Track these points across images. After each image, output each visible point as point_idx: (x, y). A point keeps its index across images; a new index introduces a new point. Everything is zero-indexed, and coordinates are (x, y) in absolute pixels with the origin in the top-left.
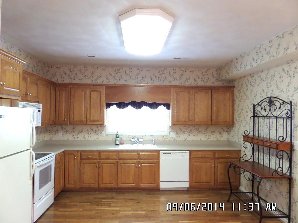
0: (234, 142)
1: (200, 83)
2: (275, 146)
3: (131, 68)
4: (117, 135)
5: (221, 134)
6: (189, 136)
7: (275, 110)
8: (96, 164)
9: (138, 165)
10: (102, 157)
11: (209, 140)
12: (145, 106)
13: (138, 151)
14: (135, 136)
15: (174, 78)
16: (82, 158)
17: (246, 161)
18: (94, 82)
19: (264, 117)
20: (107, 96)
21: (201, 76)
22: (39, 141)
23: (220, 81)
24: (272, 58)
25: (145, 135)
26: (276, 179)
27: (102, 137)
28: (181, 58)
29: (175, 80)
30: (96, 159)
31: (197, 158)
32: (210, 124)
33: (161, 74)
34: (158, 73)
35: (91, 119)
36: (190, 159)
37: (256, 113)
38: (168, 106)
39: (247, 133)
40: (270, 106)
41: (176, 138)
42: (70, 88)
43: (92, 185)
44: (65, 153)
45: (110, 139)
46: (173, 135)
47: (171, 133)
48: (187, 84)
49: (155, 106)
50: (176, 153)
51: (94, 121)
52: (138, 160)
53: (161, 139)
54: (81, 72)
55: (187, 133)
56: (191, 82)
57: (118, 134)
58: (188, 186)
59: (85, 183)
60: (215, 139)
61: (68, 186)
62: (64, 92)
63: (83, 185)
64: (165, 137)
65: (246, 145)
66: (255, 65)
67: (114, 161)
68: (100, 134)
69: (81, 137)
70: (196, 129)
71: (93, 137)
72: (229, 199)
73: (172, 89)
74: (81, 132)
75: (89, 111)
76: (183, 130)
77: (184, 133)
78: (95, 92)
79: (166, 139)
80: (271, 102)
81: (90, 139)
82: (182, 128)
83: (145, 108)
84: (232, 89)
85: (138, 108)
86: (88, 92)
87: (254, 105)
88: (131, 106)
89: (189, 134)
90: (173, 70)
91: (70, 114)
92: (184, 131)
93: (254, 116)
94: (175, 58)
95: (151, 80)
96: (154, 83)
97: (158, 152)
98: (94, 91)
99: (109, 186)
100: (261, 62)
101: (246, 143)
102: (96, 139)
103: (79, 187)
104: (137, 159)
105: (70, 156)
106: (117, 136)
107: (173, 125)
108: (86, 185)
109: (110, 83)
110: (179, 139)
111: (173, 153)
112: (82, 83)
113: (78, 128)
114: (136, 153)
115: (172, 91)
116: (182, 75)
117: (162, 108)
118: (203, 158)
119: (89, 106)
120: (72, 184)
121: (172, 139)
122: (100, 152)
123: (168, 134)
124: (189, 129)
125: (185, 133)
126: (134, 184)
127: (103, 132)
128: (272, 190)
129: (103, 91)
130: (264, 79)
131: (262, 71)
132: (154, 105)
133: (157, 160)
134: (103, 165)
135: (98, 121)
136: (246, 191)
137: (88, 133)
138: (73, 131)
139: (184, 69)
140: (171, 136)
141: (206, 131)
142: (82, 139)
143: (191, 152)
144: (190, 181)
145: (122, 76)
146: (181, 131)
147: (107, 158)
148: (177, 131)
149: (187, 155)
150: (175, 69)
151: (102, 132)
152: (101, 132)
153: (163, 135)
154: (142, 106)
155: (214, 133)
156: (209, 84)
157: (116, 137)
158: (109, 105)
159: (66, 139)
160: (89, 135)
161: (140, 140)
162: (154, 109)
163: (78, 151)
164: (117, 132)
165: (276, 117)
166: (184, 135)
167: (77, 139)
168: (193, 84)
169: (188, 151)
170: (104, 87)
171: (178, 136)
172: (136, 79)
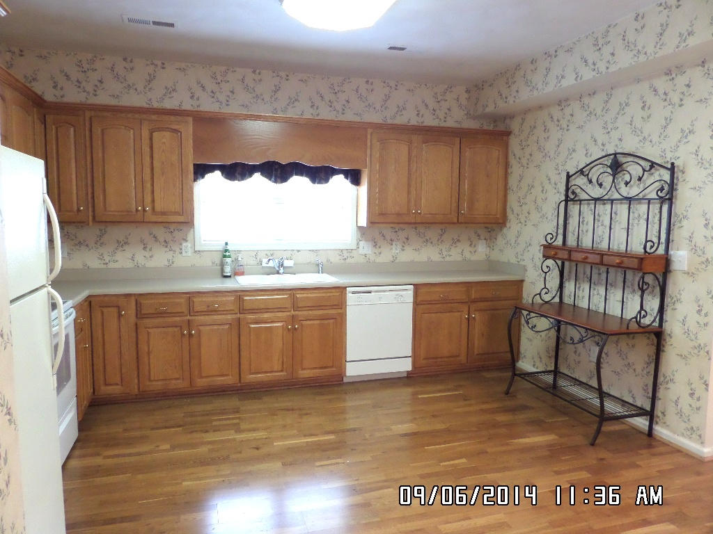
0: (504, 262)
1: (430, 121)
2: (635, 263)
3: (258, 71)
4: (226, 251)
5: (473, 246)
6: (403, 250)
7: (627, 184)
8: (181, 327)
9: (293, 326)
10: (197, 308)
11: (448, 259)
12: (296, 174)
13: (291, 290)
14: (271, 255)
15: (369, 105)
16: (140, 315)
17: (546, 302)
18: (155, 105)
19: (596, 200)
20: (199, 145)
21: (432, 104)
23: (475, 118)
24: (642, 58)
25: (298, 251)
26: (618, 336)
27: (185, 257)
28: (403, 49)
29: (372, 109)
30: (180, 314)
31: (430, 303)
32: (455, 220)
33: (336, 93)
34: (330, 90)
35: (158, 208)
36: (417, 303)
37: (573, 193)
38: (355, 177)
39: (551, 239)
40: (614, 176)
41: (372, 258)
42: (91, 118)
43: (174, 382)
44: (90, 302)
45: (206, 262)
46: (366, 248)
47: (362, 243)
48: (400, 120)
49: (322, 175)
50: (384, 291)
51: (163, 213)
52: (293, 312)
53: (336, 259)
54: (115, 73)
55: (398, 243)
56: (409, 117)
57: (229, 247)
58: (410, 369)
59: (152, 379)
60: (459, 258)
61: (105, 390)
62: (72, 129)
63: (148, 383)
64: (346, 254)
65: (547, 267)
66: (587, 74)
67: (229, 317)
68: (178, 250)
69: (123, 260)
70: (419, 234)
71: (159, 258)
72: (509, 388)
73: (370, 131)
74: (122, 244)
75: (149, 185)
76: (388, 238)
77: (392, 244)
78: (167, 134)
79: (349, 260)
80: (616, 167)
81: (151, 264)
82: (389, 233)
83: (299, 182)
84: (505, 138)
85: (279, 180)
86: (145, 133)
87: (568, 173)
88: (262, 174)
89: (403, 247)
90: (367, 82)
91: (93, 193)
92: (391, 240)
93: (566, 201)
94: (391, 48)
95: (312, 106)
96: (318, 115)
97: (341, 290)
98: (160, 129)
99: (220, 380)
100: (607, 68)
101: (550, 262)
102: (167, 263)
103: (136, 390)
104: (290, 311)
105: (105, 310)
106: (225, 253)
107: (372, 223)
108: (154, 383)
109: (201, 109)
110: (380, 260)
111: (376, 291)
112: (119, 104)
113: (116, 233)
114: (286, 294)
115: (369, 137)
116: (387, 97)
117: (339, 181)
118: (445, 301)
119: (147, 171)
120: (117, 384)
121: (362, 260)
122: (190, 296)
123: (354, 247)
124: (402, 235)
125: (394, 243)
126: (282, 371)
127: (187, 246)
128: (608, 363)
129: (188, 129)
130: (599, 111)
131: (594, 94)
132: (319, 174)
133: (339, 311)
134: (201, 328)
135: (176, 213)
136: (535, 370)
137: (145, 248)
138: (100, 242)
139: (392, 84)
140: (361, 251)
141: (440, 240)
142: (130, 264)
143: (417, 287)
144: (415, 356)
145: (232, 92)
146: (384, 239)
147: (211, 311)
148: (376, 240)
149: (408, 295)
150: (371, 81)
151: (184, 244)
152: (181, 244)
153: (342, 250)
154: (292, 176)
155: (458, 244)
156: (450, 123)
157: (225, 256)
158: (201, 170)
159: (81, 267)
160: (147, 254)
161: (287, 263)
162: (320, 182)
163: (128, 296)
164: (226, 244)
165: (629, 200)
166: (392, 249)
167: (112, 265)
168: (414, 122)
169: (412, 286)
170: (190, 119)
171: (377, 251)
172: (272, 103)
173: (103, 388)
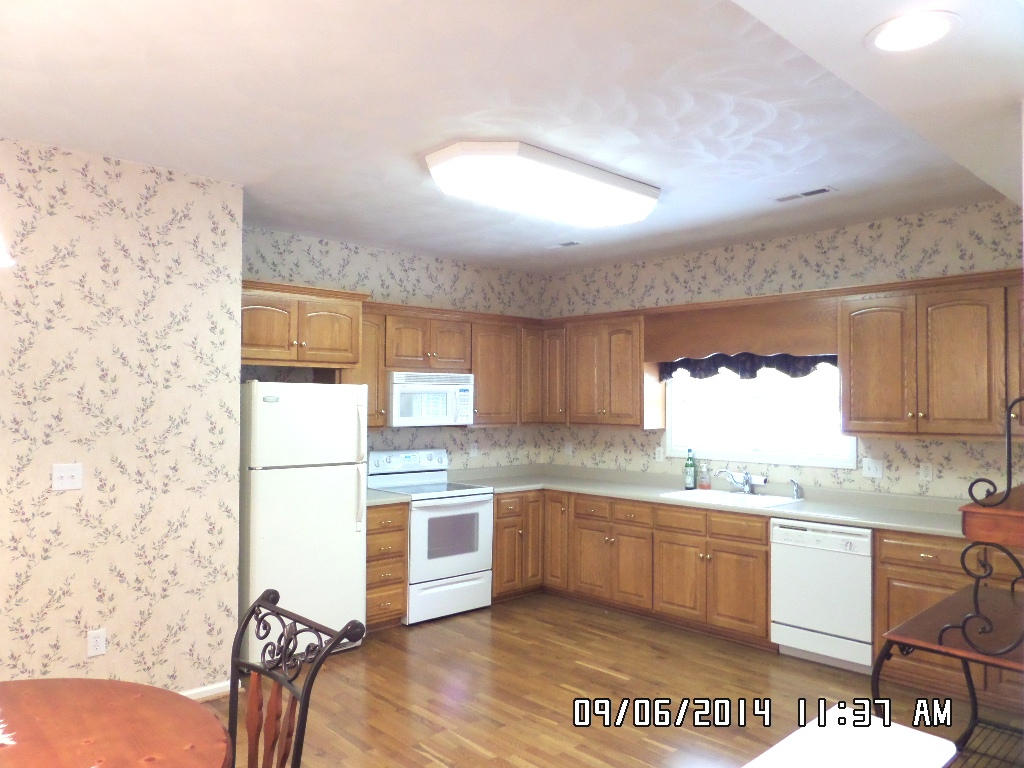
1: (986, 263)
3: (730, 247)
4: (690, 459)
6: (940, 477)
8: (604, 532)
9: (705, 554)
12: (767, 366)
13: (706, 510)
15: (875, 258)
16: (577, 514)
21: (990, 233)
22: (516, 463)
25: (776, 466)
27: (658, 462)
28: (824, 191)
29: (879, 264)
30: (604, 518)
31: (904, 563)
33: (825, 252)
34: (818, 250)
35: (613, 410)
36: (879, 560)
41: (885, 484)
43: (598, 588)
44: (545, 495)
45: (675, 470)
46: (872, 469)
47: (867, 462)
48: (928, 272)
49: (800, 365)
50: (825, 532)
51: (618, 416)
52: (708, 539)
53: (827, 481)
54: (608, 281)
55: (929, 465)
56: (950, 264)
57: (691, 455)
59: (582, 579)
62: (559, 341)
63: (580, 584)
64: (842, 476)
67: (645, 530)
68: (652, 454)
69: (609, 461)
70: (970, 453)
71: (636, 462)
74: (609, 445)
75: (607, 388)
76: (911, 455)
77: (918, 466)
78: (622, 336)
79: (846, 485)
81: (630, 467)
82: (910, 445)
85: (748, 375)
86: (605, 336)
89: (940, 472)
90: (871, 226)
92: (917, 459)
95: (794, 276)
96: (801, 286)
97: (765, 519)
98: (619, 331)
99: (634, 600)
102: (642, 468)
104: (705, 536)
105: (553, 504)
106: (693, 463)
108: (584, 585)
109: (675, 303)
110: (896, 489)
111: (813, 530)
112: (612, 310)
114: (701, 515)
115: (839, 308)
116: (905, 241)
118: (930, 566)
119: (607, 374)
120: (558, 577)
121: (868, 487)
122: (613, 501)
123: (852, 465)
124: (938, 453)
125: (922, 465)
126: (694, 608)
127: (659, 451)
129: (639, 330)
132: (795, 365)
133: (764, 548)
134: (621, 538)
135: (629, 416)
137: (626, 451)
138: (593, 443)
139: (913, 218)
140: (865, 473)
142: (613, 466)
143: (877, 534)
146: (905, 458)
147: (630, 522)
148: (890, 458)
149: (864, 544)
150: (877, 223)
151: (658, 449)
152: (654, 448)
153: (836, 470)
154: (760, 368)
157: (687, 465)
158: (665, 371)
159: (580, 464)
160: (628, 456)
161: (757, 480)
163: (570, 493)
164: (690, 451)
166: (918, 473)
167: (601, 466)
168: (955, 270)
169: (869, 531)
170: (642, 318)
171: (893, 474)
172: (745, 281)
173: (550, 578)
